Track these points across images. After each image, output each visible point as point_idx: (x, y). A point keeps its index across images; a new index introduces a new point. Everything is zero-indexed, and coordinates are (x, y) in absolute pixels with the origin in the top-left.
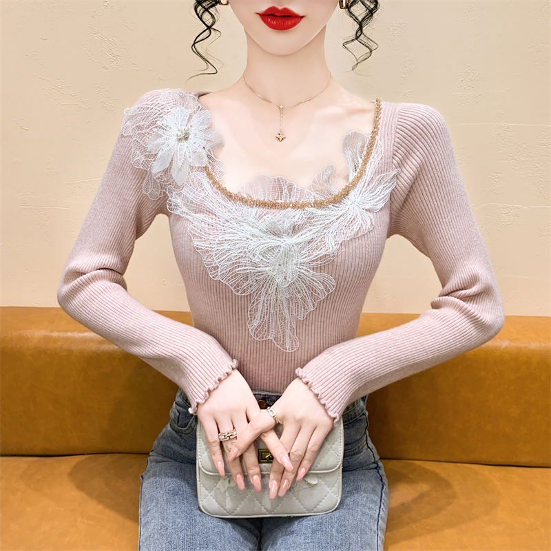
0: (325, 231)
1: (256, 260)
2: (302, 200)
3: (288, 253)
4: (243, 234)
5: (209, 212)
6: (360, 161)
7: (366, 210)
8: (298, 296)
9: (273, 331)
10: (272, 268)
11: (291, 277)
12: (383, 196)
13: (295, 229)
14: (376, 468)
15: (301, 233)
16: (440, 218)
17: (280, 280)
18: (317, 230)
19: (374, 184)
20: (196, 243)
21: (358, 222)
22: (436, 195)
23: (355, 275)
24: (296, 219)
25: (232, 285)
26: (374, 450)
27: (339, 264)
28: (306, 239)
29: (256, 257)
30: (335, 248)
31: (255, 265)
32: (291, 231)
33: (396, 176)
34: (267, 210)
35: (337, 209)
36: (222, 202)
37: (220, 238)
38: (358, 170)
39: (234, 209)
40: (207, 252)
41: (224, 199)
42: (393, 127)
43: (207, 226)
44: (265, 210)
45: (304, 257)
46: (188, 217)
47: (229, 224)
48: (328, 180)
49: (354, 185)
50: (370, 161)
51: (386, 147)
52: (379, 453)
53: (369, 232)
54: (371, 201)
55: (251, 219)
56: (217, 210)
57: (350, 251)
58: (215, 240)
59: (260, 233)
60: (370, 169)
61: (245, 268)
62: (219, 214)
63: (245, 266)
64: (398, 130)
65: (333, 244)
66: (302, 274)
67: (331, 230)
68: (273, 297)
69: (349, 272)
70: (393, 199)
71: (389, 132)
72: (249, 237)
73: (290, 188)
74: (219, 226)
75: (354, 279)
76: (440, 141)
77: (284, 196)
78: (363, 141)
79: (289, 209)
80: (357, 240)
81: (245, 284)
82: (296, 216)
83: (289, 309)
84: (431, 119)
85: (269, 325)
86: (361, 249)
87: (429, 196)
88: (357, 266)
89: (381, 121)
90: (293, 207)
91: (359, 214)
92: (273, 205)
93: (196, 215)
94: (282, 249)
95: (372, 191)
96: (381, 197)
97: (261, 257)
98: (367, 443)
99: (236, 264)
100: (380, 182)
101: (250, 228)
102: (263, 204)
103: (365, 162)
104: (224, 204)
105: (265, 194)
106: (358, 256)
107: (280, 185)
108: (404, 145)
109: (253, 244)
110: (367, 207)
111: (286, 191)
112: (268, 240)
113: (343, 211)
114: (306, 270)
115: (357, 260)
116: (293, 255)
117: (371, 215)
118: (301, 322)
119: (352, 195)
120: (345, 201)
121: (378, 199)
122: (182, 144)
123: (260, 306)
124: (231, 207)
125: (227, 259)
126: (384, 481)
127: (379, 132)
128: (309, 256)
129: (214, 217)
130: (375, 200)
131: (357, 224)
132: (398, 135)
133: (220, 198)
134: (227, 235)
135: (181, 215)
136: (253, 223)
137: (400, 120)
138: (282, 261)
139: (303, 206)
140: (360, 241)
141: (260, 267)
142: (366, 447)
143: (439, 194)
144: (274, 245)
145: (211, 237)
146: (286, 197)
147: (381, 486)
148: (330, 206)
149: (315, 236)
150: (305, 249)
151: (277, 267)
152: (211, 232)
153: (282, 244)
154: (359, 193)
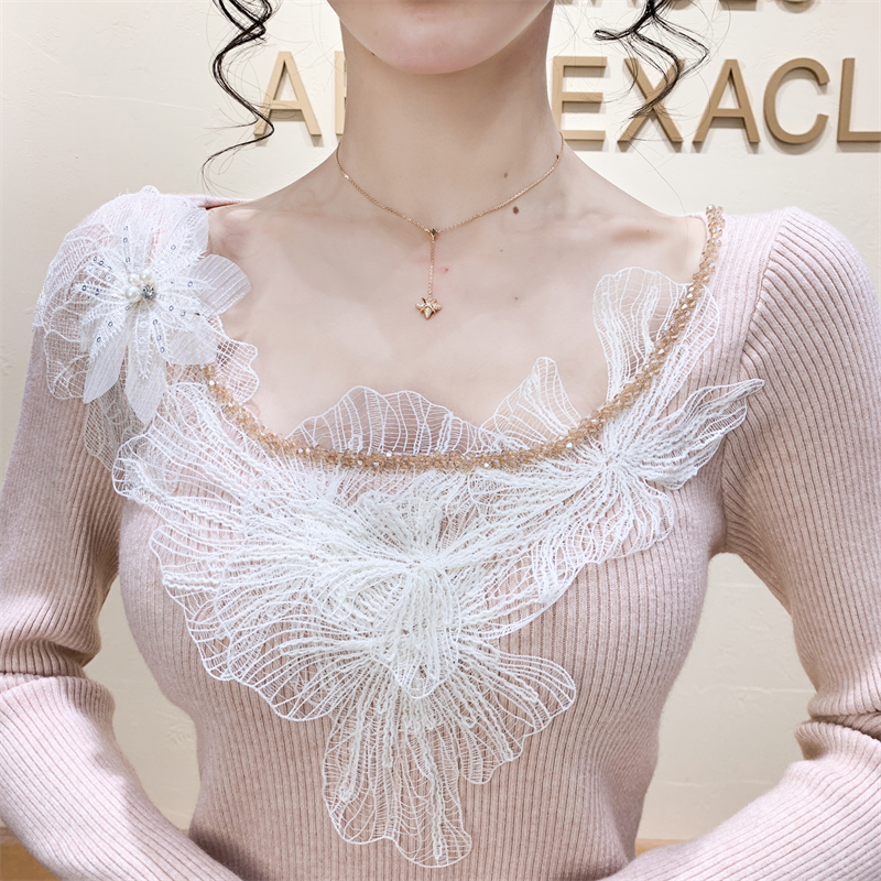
0: (531, 537)
1: (336, 617)
4: (301, 545)
5: (214, 489)
6: (649, 347)
7: (649, 483)
8: (463, 723)
9: (393, 817)
10: (382, 640)
11: (438, 668)
12: (702, 446)
13: (446, 529)
15: (466, 538)
18: (510, 531)
19: (681, 410)
20: (170, 575)
21: (625, 517)
24: (449, 499)
25: (265, 692)
28: (479, 557)
31: (334, 632)
32: (434, 534)
33: (747, 399)
35: (565, 474)
36: (251, 459)
37: (236, 558)
38: (639, 371)
40: (201, 596)
41: (255, 451)
43: (205, 527)
44: (365, 478)
45: (473, 608)
46: (153, 506)
47: (262, 517)
49: (619, 409)
51: (729, 319)
53: (657, 544)
54: (666, 460)
55: (325, 503)
56: (233, 481)
58: (222, 564)
59: (349, 540)
60: (674, 368)
61: (306, 641)
62: (238, 492)
63: (306, 635)
65: (554, 576)
66: (469, 660)
67: (548, 533)
68: (390, 725)
71: (743, 283)
72: (318, 552)
73: (435, 421)
74: (237, 525)
75: (619, 670)
77: (418, 441)
78: (665, 294)
91: (628, 494)
93: (176, 500)
94: (409, 586)
95: (673, 428)
97: (351, 609)
100: (700, 405)
101: (323, 528)
104: (256, 464)
105: (366, 437)
107: (408, 412)
109: (327, 571)
110: (653, 475)
111: (424, 428)
113: (584, 482)
114: (481, 647)
117: (662, 496)
119: (613, 434)
120: (590, 453)
121: (684, 455)
125: (252, 616)
127: (713, 277)
128: (488, 605)
130: (678, 459)
131: (621, 521)
134: (255, 547)
136: (330, 512)
141: (347, 638)
144: (386, 572)
145: (214, 556)
146: (426, 442)
148: (543, 465)
149: (502, 549)
150: (477, 584)
151: (396, 638)
152: (215, 542)
153: (408, 572)
154: (631, 434)
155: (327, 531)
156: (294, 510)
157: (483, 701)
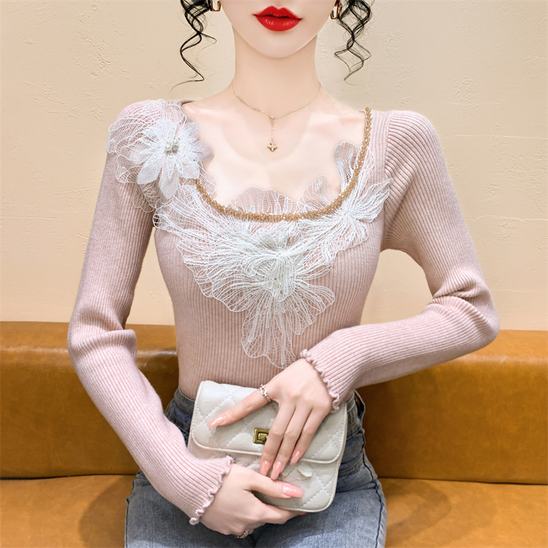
0: (320, 242)
1: (250, 275)
2: (295, 212)
3: (283, 267)
4: (236, 249)
5: (200, 227)
6: (352, 172)
7: (360, 220)
8: (296, 310)
9: (267, 347)
10: (268, 282)
11: (288, 291)
12: (376, 206)
13: (290, 242)
14: (374, 488)
15: (296, 245)
16: (433, 226)
17: (276, 294)
18: (312, 241)
19: (366, 194)
20: (187, 259)
21: (353, 232)
22: (428, 203)
23: (352, 286)
24: (290, 231)
25: (225, 302)
26: (372, 469)
27: (335, 275)
28: (302, 251)
29: (251, 272)
30: (331, 258)
31: (250, 280)
32: (285, 244)
33: (389, 186)
34: (260, 224)
35: (331, 219)
36: (213, 216)
37: (213, 253)
38: (350, 181)
39: (226, 224)
40: (199, 268)
41: (214, 213)
42: (384, 137)
43: (197, 242)
44: (258, 224)
45: (300, 269)
46: (176, 233)
47: (221, 239)
48: (321, 191)
49: (346, 195)
50: (362, 171)
51: (378, 157)
52: (376, 472)
53: (364, 242)
54: (365, 212)
55: (244, 233)
56: (209, 225)
57: (346, 262)
58: (207, 256)
59: (254, 247)
60: (362, 179)
61: (240, 284)
62: (210, 228)
63: (240, 281)
64: (389, 140)
65: (330, 255)
66: (298, 288)
67: (326, 240)
68: (269, 312)
69: (346, 284)
70: (387, 210)
71: (381, 142)
72: (243, 252)
73: (282, 200)
74: (211, 241)
75: (351, 291)
76: (431, 149)
77: (276, 209)
78: (355, 151)
79: (282, 221)
80: (352, 250)
81: (240, 300)
82: (290, 228)
83: (285, 324)
84: (422, 127)
85: (263, 342)
86: (356, 260)
87: (421, 204)
88: (353, 277)
89: (371, 132)
90: (286, 220)
91: (353, 225)
92: (267, 219)
93: (186, 231)
94: (277, 263)
95: (365, 201)
96: (374, 208)
97: (256, 272)
98: (364, 462)
99: (230, 280)
100: (372, 192)
101: (244, 242)
102: (256, 218)
103: (357, 172)
104: (216, 218)
105: (256, 207)
106: (354, 266)
107: (271, 197)
108: (395, 154)
109: (247, 259)
110: (361, 217)
111: (277, 203)
112: (263, 254)
113: (337, 222)
114: (302, 283)
115: (354, 270)
116: (288, 268)
117: (364, 225)
118: (298, 338)
119: (345, 204)
120: (338, 211)
121: (371, 209)
122: (171, 156)
123: (255, 322)
124: (223, 222)
125: (220, 275)
126: (382, 501)
127: (370, 143)
128: (305, 268)
129: (205, 232)
130: (368, 211)
131: (351, 234)
132: (390, 145)
133: (210, 211)
134: (220, 250)
135: (168, 231)
136: (246, 237)
137: (391, 130)
138: (278, 275)
139: (296, 218)
140: (356, 252)
141: (255, 282)
142: (363, 465)
143: (431, 202)
144: (269, 258)
145: (203, 253)
146: (278, 210)
147: (379, 507)
148: (323, 217)
149: (310, 248)
150: (301, 261)
151: (273, 281)
152: (202, 247)
153: (277, 258)
154: (351, 203)
155: (246, 243)
156: (233, 236)
157: (303, 302)
